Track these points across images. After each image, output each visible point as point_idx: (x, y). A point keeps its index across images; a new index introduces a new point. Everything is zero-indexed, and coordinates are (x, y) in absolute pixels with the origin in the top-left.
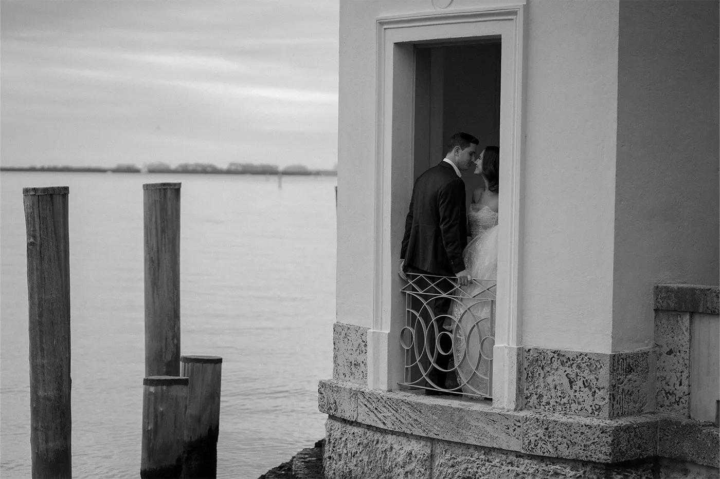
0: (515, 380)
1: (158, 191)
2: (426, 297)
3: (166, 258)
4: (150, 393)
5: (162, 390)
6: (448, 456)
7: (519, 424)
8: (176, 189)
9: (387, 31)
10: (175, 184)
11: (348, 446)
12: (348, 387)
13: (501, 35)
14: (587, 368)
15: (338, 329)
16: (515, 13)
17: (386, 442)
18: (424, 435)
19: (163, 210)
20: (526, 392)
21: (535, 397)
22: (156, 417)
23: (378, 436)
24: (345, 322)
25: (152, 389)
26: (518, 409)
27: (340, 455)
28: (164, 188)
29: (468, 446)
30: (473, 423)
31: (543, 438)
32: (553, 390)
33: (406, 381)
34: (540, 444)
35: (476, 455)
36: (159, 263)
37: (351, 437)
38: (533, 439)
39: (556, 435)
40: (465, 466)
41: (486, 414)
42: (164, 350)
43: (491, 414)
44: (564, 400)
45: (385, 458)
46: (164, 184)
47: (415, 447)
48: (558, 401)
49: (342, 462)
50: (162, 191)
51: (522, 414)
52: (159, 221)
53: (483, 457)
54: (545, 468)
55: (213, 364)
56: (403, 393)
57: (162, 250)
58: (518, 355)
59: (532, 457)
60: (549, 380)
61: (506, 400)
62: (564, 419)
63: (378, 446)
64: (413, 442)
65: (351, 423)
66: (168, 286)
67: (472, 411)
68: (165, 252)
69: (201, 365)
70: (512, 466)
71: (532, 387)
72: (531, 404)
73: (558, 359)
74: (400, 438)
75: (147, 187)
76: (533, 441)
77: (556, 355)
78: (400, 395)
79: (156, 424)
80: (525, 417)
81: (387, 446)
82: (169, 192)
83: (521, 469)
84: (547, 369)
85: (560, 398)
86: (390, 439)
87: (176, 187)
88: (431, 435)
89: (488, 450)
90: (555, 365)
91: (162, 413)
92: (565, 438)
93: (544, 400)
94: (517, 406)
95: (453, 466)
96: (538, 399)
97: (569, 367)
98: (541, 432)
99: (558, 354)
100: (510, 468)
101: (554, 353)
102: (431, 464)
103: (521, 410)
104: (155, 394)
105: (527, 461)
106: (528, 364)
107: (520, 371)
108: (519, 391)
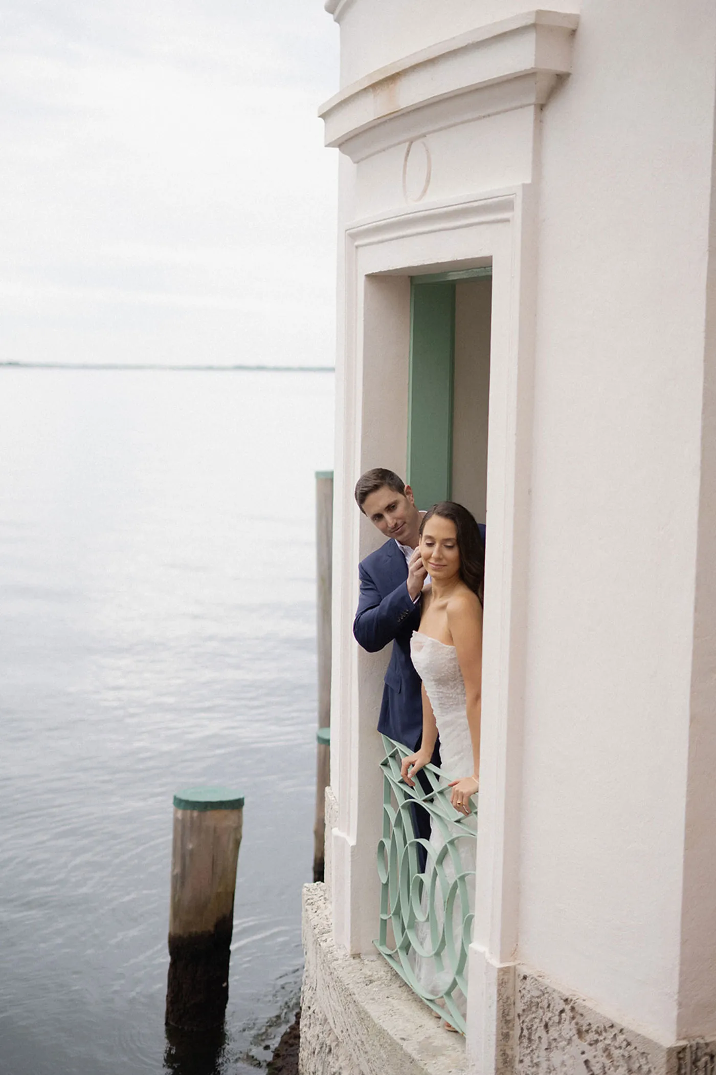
0: (493, 1039)
9: (360, 249)
13: (491, 257)
14: (622, 1062)
25: (182, 814)
33: (382, 944)
58: (502, 984)
60: (556, 1057)
67: (427, 1073)
71: (528, 1060)
73: (573, 1018)
77: (568, 1008)
78: (361, 975)
79: (183, 867)
84: (553, 1033)
90: (566, 1030)
97: (590, 1045)
99: (573, 1009)
101: (566, 1000)
104: (183, 823)
106: (523, 1008)
107: (508, 1018)
108: (505, 1062)
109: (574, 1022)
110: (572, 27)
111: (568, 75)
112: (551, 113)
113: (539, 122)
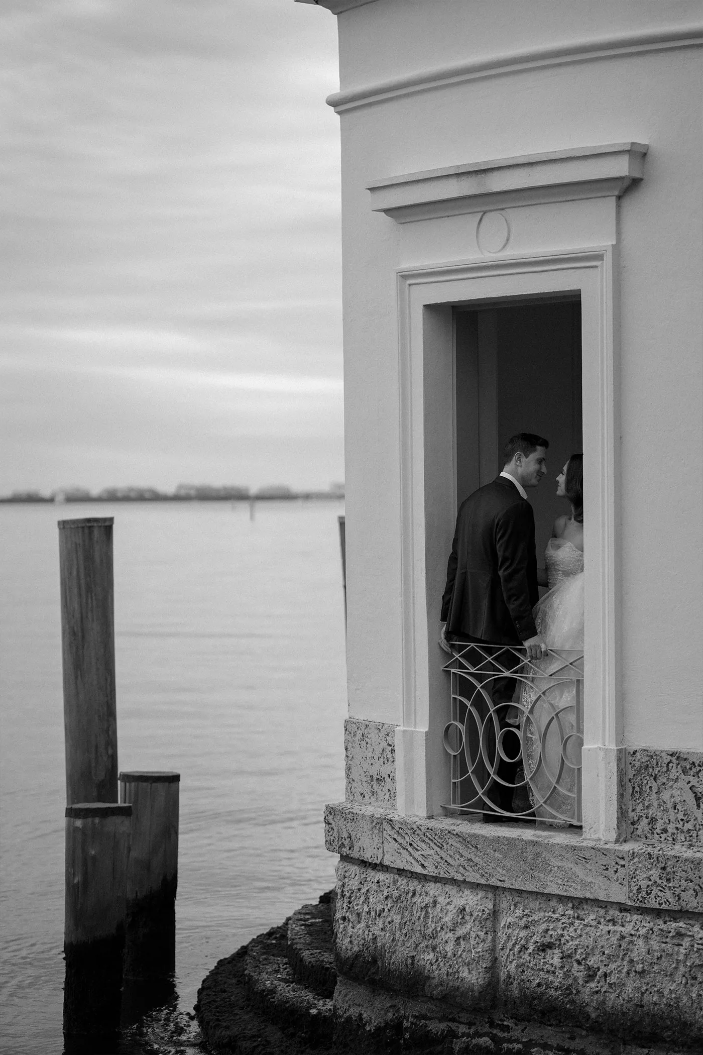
0: (615, 797)
1: (80, 530)
2: (480, 678)
3: (94, 628)
4: (76, 829)
5: (93, 824)
6: (519, 912)
7: (623, 863)
8: (106, 527)
9: (413, 287)
10: (105, 520)
11: (371, 900)
12: (368, 813)
13: (580, 290)
15: (351, 727)
16: (599, 257)
17: (427, 894)
18: (483, 881)
19: (89, 558)
20: (631, 814)
21: (645, 821)
22: (85, 864)
23: (414, 885)
24: (361, 717)
25: (79, 823)
26: (621, 840)
27: (359, 915)
28: (89, 525)
29: (549, 897)
30: (555, 862)
31: (659, 881)
32: (671, 811)
33: (454, 803)
34: (655, 890)
35: (561, 909)
36: (83, 637)
37: (375, 887)
38: (644, 884)
39: (678, 878)
40: (543, 927)
41: (574, 848)
42: (93, 765)
43: (581, 849)
44: (689, 826)
45: (426, 916)
46: (89, 520)
47: (470, 899)
48: (679, 826)
49: (363, 925)
50: (86, 531)
51: (627, 847)
52: (82, 576)
53: (571, 912)
54: (663, 926)
55: (167, 784)
56: (450, 821)
57: (87, 617)
58: (619, 760)
59: (643, 911)
60: (665, 795)
61: (602, 827)
62: (689, 854)
63: (415, 900)
64: (467, 892)
65: (375, 867)
66: (98, 669)
67: (553, 845)
68: (93, 620)
69: (149, 785)
70: (614, 925)
71: (640, 807)
72: (639, 832)
73: (678, 764)
74: (448, 888)
75: (64, 525)
76: (644, 889)
77: (674, 759)
78: (446, 824)
79: (85, 874)
80: (631, 852)
81: (428, 900)
82: (96, 532)
83: (628, 929)
84: (663, 780)
85: (681, 823)
86: (433, 889)
87: (107, 524)
88: (494, 882)
89: (579, 903)
90: (674, 773)
91: (94, 858)
92: (691, 881)
93: (659, 826)
94: (619, 835)
95: (526, 927)
96: (649, 824)
97: (694, 776)
98: (655, 873)
99: (678, 758)
100: (611, 927)
101: (672, 755)
102: (494, 925)
103: (625, 841)
104: (83, 831)
105: (635, 917)
106: (634, 773)
107: (623, 783)
108: (622, 814)
109: (679, 766)
110: (645, 152)
111: (641, 180)
112: (627, 202)
113: (619, 207)
